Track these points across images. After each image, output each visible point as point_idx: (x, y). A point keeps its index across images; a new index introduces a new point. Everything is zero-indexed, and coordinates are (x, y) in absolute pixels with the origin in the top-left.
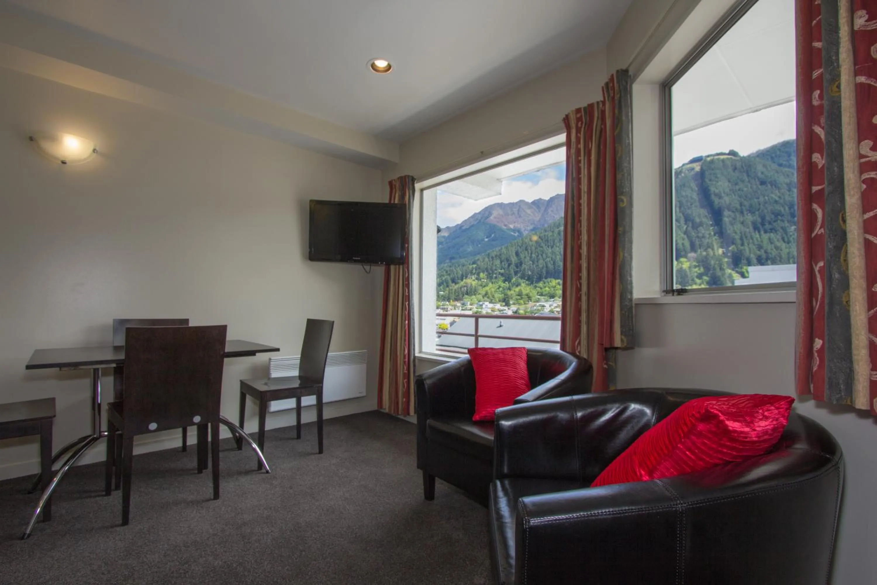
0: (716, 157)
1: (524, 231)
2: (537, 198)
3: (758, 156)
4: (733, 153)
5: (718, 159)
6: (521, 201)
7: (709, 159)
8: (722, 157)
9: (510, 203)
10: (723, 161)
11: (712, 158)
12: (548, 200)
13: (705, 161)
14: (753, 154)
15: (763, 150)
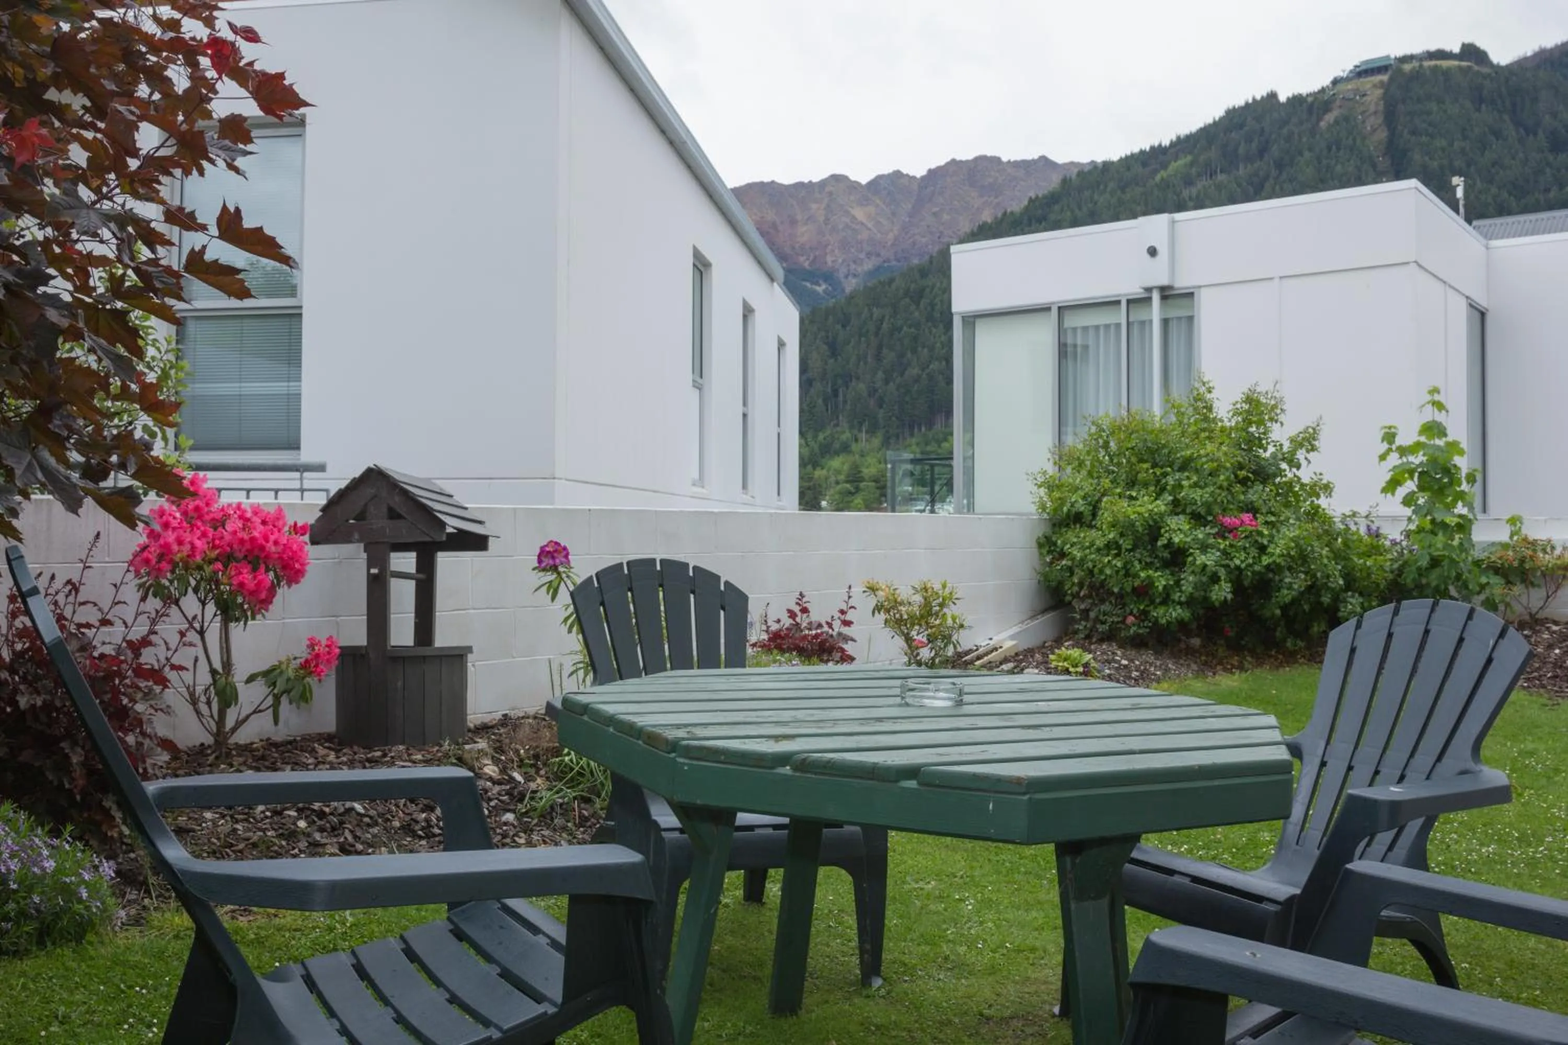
0: (1426, 64)
1: (846, 277)
2: (887, 170)
3: (1538, 67)
4: (1471, 52)
5: (1435, 69)
6: (837, 179)
7: (1407, 67)
8: (1445, 64)
9: (800, 185)
10: (1446, 73)
11: (1415, 64)
12: (923, 178)
13: (1399, 71)
14: (1526, 59)
15: (1552, 51)
